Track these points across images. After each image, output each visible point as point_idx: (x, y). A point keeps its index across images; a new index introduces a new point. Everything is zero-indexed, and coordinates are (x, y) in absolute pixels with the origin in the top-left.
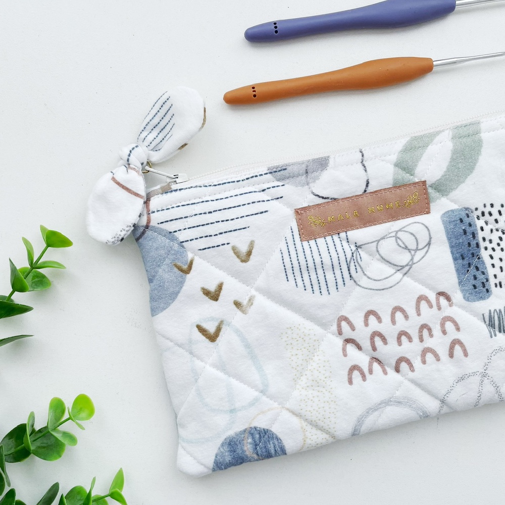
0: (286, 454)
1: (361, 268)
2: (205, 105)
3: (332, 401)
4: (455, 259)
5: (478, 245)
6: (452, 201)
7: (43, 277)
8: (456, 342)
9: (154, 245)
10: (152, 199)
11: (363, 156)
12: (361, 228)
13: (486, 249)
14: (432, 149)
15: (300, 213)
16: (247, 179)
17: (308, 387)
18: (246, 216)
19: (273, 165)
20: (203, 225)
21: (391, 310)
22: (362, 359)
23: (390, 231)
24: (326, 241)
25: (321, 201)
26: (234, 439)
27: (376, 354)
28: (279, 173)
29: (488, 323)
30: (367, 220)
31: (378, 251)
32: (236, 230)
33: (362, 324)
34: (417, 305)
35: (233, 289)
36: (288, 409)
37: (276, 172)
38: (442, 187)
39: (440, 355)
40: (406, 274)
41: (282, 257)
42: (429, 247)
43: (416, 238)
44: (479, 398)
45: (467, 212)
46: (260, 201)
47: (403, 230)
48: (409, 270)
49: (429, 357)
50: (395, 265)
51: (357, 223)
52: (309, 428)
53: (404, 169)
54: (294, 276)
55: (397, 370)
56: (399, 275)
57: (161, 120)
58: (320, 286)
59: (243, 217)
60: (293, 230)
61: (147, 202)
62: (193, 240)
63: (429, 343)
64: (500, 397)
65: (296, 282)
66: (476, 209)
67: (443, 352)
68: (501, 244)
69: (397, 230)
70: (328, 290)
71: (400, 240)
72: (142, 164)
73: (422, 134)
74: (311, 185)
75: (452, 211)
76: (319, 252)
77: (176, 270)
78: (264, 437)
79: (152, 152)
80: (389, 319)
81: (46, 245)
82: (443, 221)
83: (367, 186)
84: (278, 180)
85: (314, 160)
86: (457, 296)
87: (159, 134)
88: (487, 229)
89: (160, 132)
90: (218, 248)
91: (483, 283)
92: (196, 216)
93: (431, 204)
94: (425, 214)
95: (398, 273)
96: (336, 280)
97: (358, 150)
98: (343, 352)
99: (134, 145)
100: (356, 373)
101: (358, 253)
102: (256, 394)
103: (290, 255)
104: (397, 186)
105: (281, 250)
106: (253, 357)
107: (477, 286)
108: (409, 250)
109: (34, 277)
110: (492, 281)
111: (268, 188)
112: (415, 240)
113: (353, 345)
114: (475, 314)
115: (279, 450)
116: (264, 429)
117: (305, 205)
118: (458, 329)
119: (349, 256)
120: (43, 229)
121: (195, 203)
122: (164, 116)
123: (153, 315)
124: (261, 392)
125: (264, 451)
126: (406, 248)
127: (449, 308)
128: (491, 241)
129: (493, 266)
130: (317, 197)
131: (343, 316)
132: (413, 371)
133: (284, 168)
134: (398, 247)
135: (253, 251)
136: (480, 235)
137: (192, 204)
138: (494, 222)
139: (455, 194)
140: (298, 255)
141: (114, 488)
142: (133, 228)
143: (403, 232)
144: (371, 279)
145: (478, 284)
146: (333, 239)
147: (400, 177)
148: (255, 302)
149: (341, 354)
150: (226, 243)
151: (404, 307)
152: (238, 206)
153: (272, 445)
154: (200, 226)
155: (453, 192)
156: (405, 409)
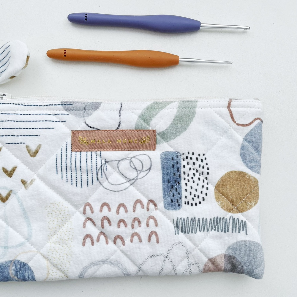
0: (35, 281)
1: (105, 175)
3: (69, 254)
4: (164, 181)
5: (180, 176)
6: (170, 146)
8: (153, 233)
11: (121, 107)
12: (110, 150)
13: (185, 179)
14: (163, 112)
15: (75, 133)
16: (46, 105)
17: (56, 242)
18: (39, 128)
19: (65, 101)
20: (11, 128)
21: (118, 205)
22: (94, 231)
23: (128, 157)
24: (87, 154)
25: (89, 129)
26: (3, 265)
27: (103, 230)
28: (67, 106)
29: (175, 225)
30: (116, 147)
31: (118, 167)
32: (31, 136)
33: (99, 210)
34: (134, 205)
35: (23, 172)
36: (41, 253)
37: (65, 105)
38: (166, 136)
39: (142, 239)
40: (132, 184)
41: (57, 158)
42: (149, 171)
43: (142, 164)
44: (162, 270)
45: (178, 154)
46: (50, 121)
47: (135, 157)
48: (134, 182)
49: (136, 238)
50: (127, 178)
51: (108, 147)
52: (52, 268)
53: (144, 120)
54: (62, 172)
55: (115, 243)
56: (128, 184)
57: (3, 59)
58: (77, 181)
59: (37, 128)
60: (68, 143)
62: (3, 136)
63: (138, 230)
64: (175, 272)
65: (62, 176)
66: (183, 154)
67: (144, 237)
68: (194, 178)
69: (132, 156)
70: (81, 185)
71: (133, 163)
73: (161, 101)
74: (86, 118)
75: (169, 152)
76: (81, 160)
78: (23, 267)
80: (115, 210)
82: (161, 157)
83: (119, 126)
84: (67, 110)
85: (91, 103)
86: (161, 205)
88: (187, 167)
89: (3, 66)
90: (18, 144)
92: (9, 122)
93: (157, 145)
94: (152, 150)
96: (88, 179)
97: (120, 103)
98: (83, 225)
100: (88, 240)
101: (105, 166)
102: (23, 240)
103: (61, 158)
104: (138, 130)
105: (57, 154)
106: (26, 217)
108: (137, 170)
110: (183, 200)
111: (58, 114)
112: (141, 165)
113: (91, 222)
114: (169, 218)
115: (31, 277)
116: (23, 263)
117: (79, 129)
118: (156, 225)
119: (99, 166)
121: (10, 114)
122: (6, 56)
124: (27, 239)
125: (21, 276)
126: (135, 168)
127: (155, 211)
128: (188, 175)
129: (186, 190)
130: (87, 126)
131: (88, 203)
132: (124, 245)
133: (71, 104)
134: (130, 167)
135: (39, 151)
136: (183, 170)
137: (8, 114)
138: (192, 164)
139: (171, 142)
140: (67, 159)
143: (135, 159)
144: (110, 183)
145: (175, 200)
146: (92, 154)
147: (140, 125)
148: (34, 183)
149: (82, 226)
150: (23, 142)
151: (126, 204)
152: (35, 121)
153: (27, 273)
154: (9, 128)
155: (172, 140)
156: (115, 268)
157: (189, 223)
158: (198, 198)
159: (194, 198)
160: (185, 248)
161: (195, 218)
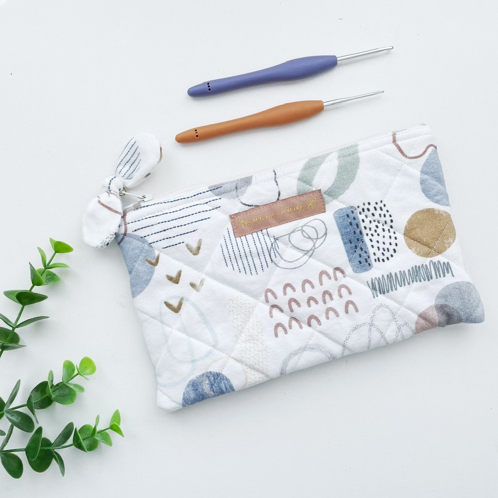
0: (234, 390)
1: (279, 254)
3: (264, 350)
4: (345, 244)
5: (361, 232)
6: (341, 202)
7: (55, 275)
8: (349, 302)
9: (131, 246)
10: (127, 214)
12: (277, 225)
13: (367, 235)
14: (323, 166)
15: (233, 217)
16: (194, 196)
17: (246, 341)
18: (195, 222)
19: (212, 185)
20: (164, 230)
21: (302, 282)
22: (283, 318)
23: (298, 227)
24: (253, 236)
25: (248, 208)
26: (196, 382)
27: (293, 315)
28: (217, 190)
29: (371, 287)
30: (281, 220)
31: (290, 241)
32: (188, 233)
33: (282, 293)
34: (320, 278)
35: (189, 275)
36: (233, 358)
37: (214, 189)
38: (333, 193)
39: (339, 312)
40: (311, 256)
41: (222, 249)
42: (326, 236)
43: (316, 230)
44: (370, 342)
45: (352, 209)
46: (204, 211)
47: (306, 225)
48: (313, 253)
49: (331, 314)
50: (303, 250)
51: (274, 222)
52: (249, 370)
53: (305, 182)
54: (232, 263)
55: (309, 325)
57: (131, 158)
58: (250, 269)
59: (193, 222)
60: (229, 230)
61: (124, 217)
62: (158, 241)
63: (330, 304)
64: (385, 341)
65: (233, 267)
66: (358, 207)
67: (341, 310)
68: (377, 231)
69: (302, 225)
70: (256, 271)
71: (305, 232)
72: (120, 190)
73: (317, 155)
74: (240, 197)
75: (341, 209)
76: (248, 244)
77: (147, 263)
78: (217, 379)
79: (126, 180)
80: (301, 288)
81: (54, 252)
82: (335, 217)
83: (279, 195)
84: (217, 195)
85: (241, 179)
86: (349, 270)
87: (130, 167)
88: (367, 220)
89: (131, 165)
90: (176, 246)
91: (366, 259)
92: (159, 224)
93: (326, 206)
94: (322, 213)
95: (306, 256)
96: (261, 263)
97: (272, 171)
99: (113, 177)
100: (280, 329)
101: (276, 244)
102: (210, 348)
103: (227, 248)
104: (301, 194)
105: (221, 245)
106: (206, 322)
107: (362, 261)
108: (312, 239)
109: (47, 276)
110: (373, 257)
111: (209, 201)
112: (315, 232)
113: (277, 309)
114: (362, 282)
115: (229, 387)
116: (216, 373)
117: (237, 212)
118: (350, 293)
119: (269, 246)
120: (52, 241)
121: (158, 215)
122: (133, 154)
123: (133, 297)
124: (213, 346)
125: (218, 389)
126: (309, 238)
127: (343, 278)
128: (370, 229)
129: (372, 246)
130: (244, 206)
131: (268, 289)
132: (320, 325)
133: (220, 186)
134: (303, 237)
135: (201, 247)
136: (362, 225)
137: (156, 216)
138: (372, 215)
140: (233, 247)
141: (113, 422)
142: (115, 236)
143: (306, 227)
144: (287, 261)
146: (258, 235)
147: (302, 188)
148: (205, 283)
149: (269, 316)
150: (181, 242)
151: (311, 280)
152: (188, 215)
153: (223, 384)
154: (162, 231)
155: (341, 196)
156: (317, 353)
157: (386, 280)
158: (388, 251)
159: (384, 252)
160: (389, 310)
161: (390, 273)
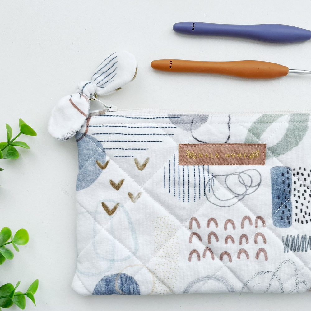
0: (140, 294)
1: (213, 190)
2: (137, 66)
3: (176, 269)
4: (273, 198)
5: (290, 192)
6: (280, 161)
7: (15, 150)
8: (261, 250)
9: (87, 146)
10: (92, 117)
11: (230, 120)
12: (218, 165)
13: (295, 195)
14: (274, 125)
15: (182, 147)
16: (154, 118)
17: (163, 256)
18: (148, 141)
19: (172, 113)
20: (119, 141)
21: (226, 220)
22: (200, 247)
23: (236, 171)
24: (194, 168)
25: (197, 142)
26: (109, 278)
27: (210, 246)
28: (174, 119)
29: (285, 242)
30: (223, 161)
31: (225, 182)
32: (140, 149)
33: (206, 225)
34: (242, 221)
35: (130, 185)
36: (147, 267)
37: (173, 117)
38: (276, 151)
39: (250, 256)
40: (240, 200)
41: (165, 172)
42: (258, 187)
43: (251, 179)
44: (268, 288)
45: (288, 170)
46: (158, 134)
47: (244, 172)
48: (242, 198)
49: (243, 255)
50: (235, 193)
51: (216, 161)
52: (158, 282)
53: (254, 134)
54: (170, 186)
55: (221, 258)
56: (236, 200)
57: (108, 70)
58: (184, 196)
59: (146, 141)
60: (175, 157)
61: (88, 119)
62: (111, 149)
63: (245, 246)
64: (282, 290)
65: (170, 190)
66: (294, 170)
67: (252, 254)
68: (304, 195)
69: (240, 171)
70: (189, 200)
71: (241, 178)
72: (91, 94)
73: (271, 113)
74: (193, 131)
75: (279, 167)
76: (188, 174)
77: (97, 165)
78: (128, 281)
79: (99, 88)
80: (223, 226)
81: (20, 132)
82: (271, 172)
83: (228, 139)
84: (173, 123)
85: (198, 116)
86: (270, 221)
87: (105, 78)
88: (298, 183)
89: (107, 76)
90: (126, 157)
91: (288, 217)
92: (117, 134)
93: (266, 160)
94: (261, 165)
96: (195, 194)
97: (228, 116)
98: (190, 240)
99: (88, 82)
100: (194, 255)
101: (213, 180)
102: (130, 253)
103: (169, 172)
104: (247, 144)
105: (165, 168)
106: (133, 230)
107: (283, 218)
108: (246, 186)
109: (9, 150)
110: (294, 217)
111: (165, 127)
112: (250, 180)
113: (197, 237)
114: (278, 235)
115: (136, 291)
116: (129, 276)
117: (186, 143)
118: (265, 242)
119: (207, 181)
120: (21, 121)
121: (117, 126)
122: (111, 67)
123: (77, 190)
124: (133, 253)
125: (126, 289)
126: (244, 184)
127: (263, 227)
128: (299, 191)
129: (297, 207)
130: (195, 139)
131: (194, 217)
132: (231, 261)
133: (179, 116)
134: (239, 182)
135: (147, 164)
136: (293, 186)
137: (116, 126)
138: (304, 180)
139: (282, 157)
140: (175, 173)
141: (30, 290)
142: (76, 134)
143: (244, 174)
144: (217, 198)
145: (285, 217)
146: (199, 168)
147: (250, 139)
148: (142, 197)
149: (188, 240)
150: (131, 155)
151: (234, 221)
152: (144, 134)
153: (132, 287)
154: (118, 141)
155: (282, 155)
156: (220, 284)
157: (300, 240)
158: (309, 215)
159: (305, 215)
160: (294, 266)
161: (306, 236)
